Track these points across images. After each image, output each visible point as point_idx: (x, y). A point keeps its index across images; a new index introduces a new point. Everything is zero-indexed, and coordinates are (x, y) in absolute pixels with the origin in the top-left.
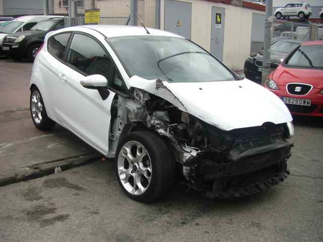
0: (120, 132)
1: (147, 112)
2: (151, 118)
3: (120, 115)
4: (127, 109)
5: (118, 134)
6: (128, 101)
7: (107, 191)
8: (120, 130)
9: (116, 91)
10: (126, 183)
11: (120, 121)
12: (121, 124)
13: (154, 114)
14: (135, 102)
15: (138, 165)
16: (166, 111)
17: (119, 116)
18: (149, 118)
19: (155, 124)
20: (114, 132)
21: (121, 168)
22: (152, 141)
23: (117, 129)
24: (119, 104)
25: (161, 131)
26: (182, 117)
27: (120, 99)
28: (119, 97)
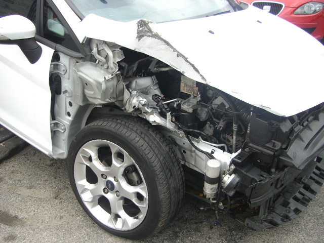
0: (70, 118)
1: (122, 84)
2: (131, 93)
3: (67, 89)
4: (82, 79)
5: (66, 121)
6: (82, 65)
7: (61, 217)
8: (69, 114)
9: (54, 44)
10: (94, 206)
11: (69, 100)
12: (71, 104)
13: (134, 84)
14: (96, 66)
15: (117, 181)
16: (154, 77)
17: (66, 91)
18: (126, 94)
19: (141, 106)
20: (57, 117)
21: (82, 182)
22: (142, 142)
23: (63, 112)
24: (63, 68)
25: (155, 119)
26: (182, 85)
27: (64, 60)
28: (62, 56)
